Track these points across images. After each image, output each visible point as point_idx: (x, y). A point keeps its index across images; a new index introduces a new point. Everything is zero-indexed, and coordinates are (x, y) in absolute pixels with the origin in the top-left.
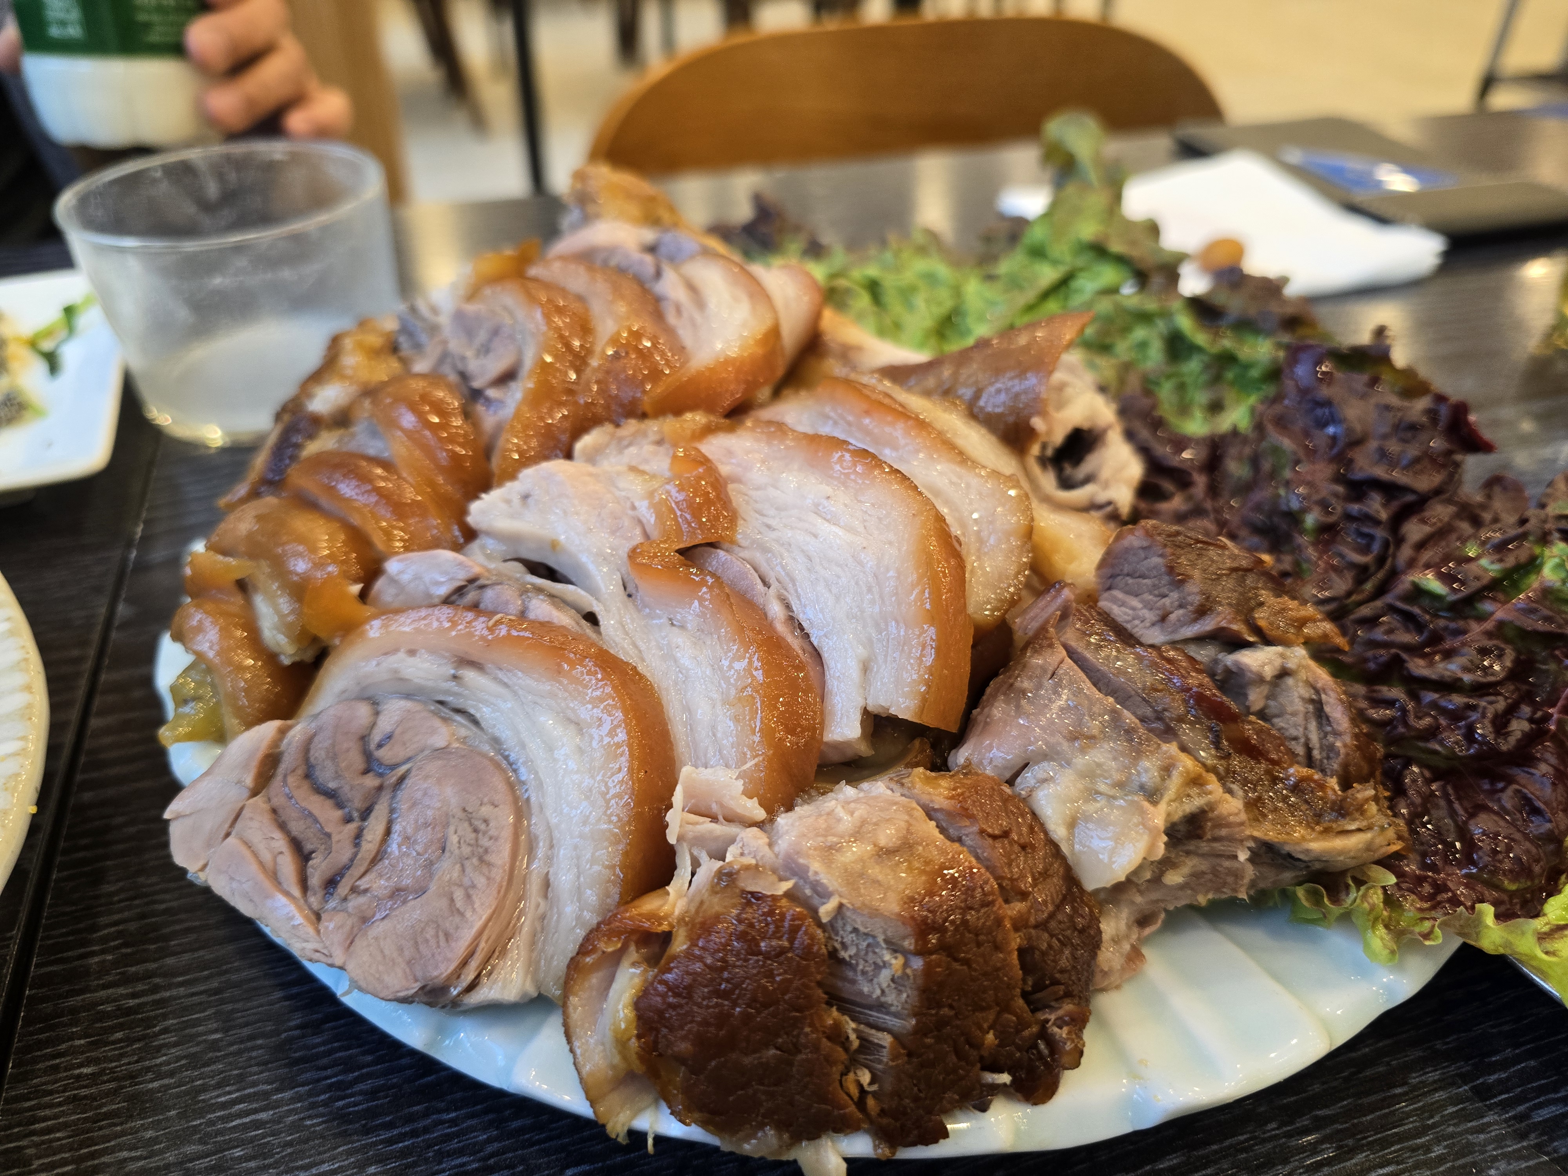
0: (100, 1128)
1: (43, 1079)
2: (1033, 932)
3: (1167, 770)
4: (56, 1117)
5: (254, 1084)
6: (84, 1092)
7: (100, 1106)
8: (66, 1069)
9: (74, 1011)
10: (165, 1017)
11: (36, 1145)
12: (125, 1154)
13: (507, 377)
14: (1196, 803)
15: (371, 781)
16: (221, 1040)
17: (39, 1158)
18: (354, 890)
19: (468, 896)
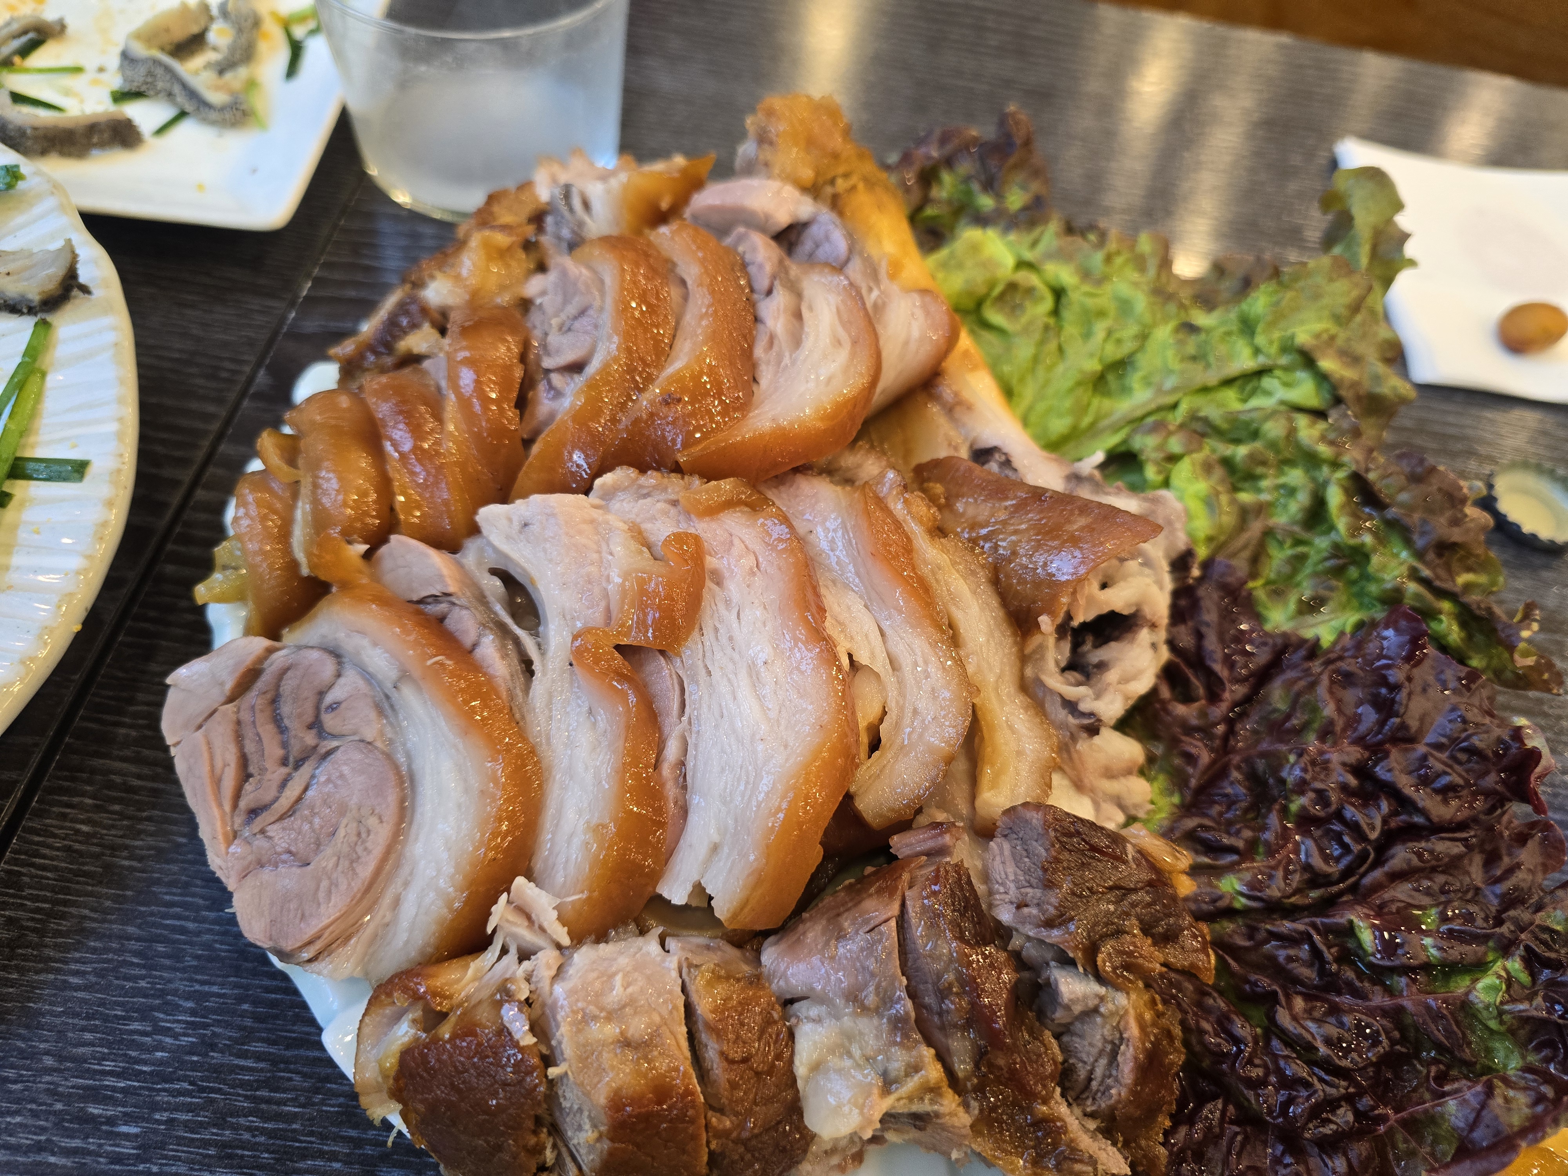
0: (78, 883)
1: (54, 822)
2: (731, 1144)
3: (914, 1068)
4: (52, 859)
5: (194, 895)
6: (77, 846)
7: (84, 864)
8: (72, 821)
9: (93, 771)
10: (154, 807)
11: (32, 877)
12: (86, 912)
13: (576, 368)
14: (925, 1106)
15: (310, 739)
16: (185, 845)
17: (30, 888)
18: (263, 832)
19: (329, 892)
